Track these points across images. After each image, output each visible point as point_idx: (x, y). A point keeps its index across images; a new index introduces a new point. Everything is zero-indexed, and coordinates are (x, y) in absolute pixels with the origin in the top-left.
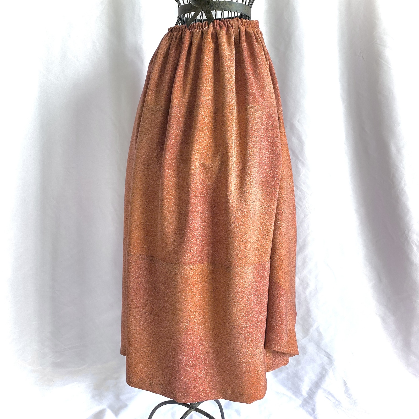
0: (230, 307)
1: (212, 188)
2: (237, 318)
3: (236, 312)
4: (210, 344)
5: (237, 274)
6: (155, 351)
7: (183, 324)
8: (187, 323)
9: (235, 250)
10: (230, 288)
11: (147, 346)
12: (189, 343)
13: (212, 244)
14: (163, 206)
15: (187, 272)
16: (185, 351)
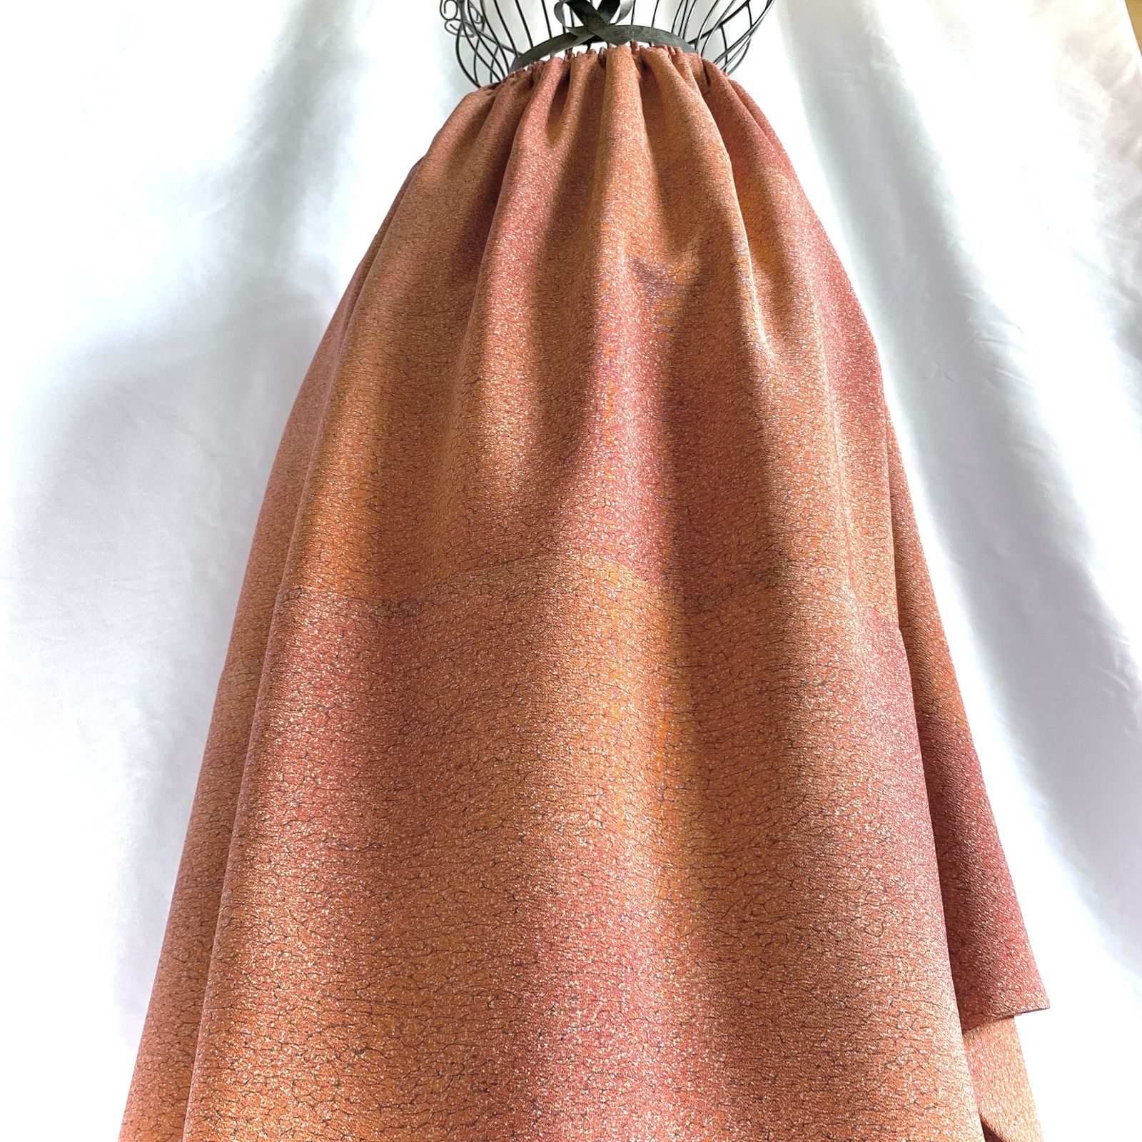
0: (801, 732)
1: (668, 343)
2: (842, 784)
3: (834, 755)
4: (696, 975)
5: (819, 589)
6: (379, 1045)
7: (574, 817)
8: (592, 817)
9: (794, 499)
10: (792, 650)
11: (332, 1026)
12: (604, 925)
13: (678, 528)
14: (479, 379)
15: (590, 583)
16: (581, 968)
